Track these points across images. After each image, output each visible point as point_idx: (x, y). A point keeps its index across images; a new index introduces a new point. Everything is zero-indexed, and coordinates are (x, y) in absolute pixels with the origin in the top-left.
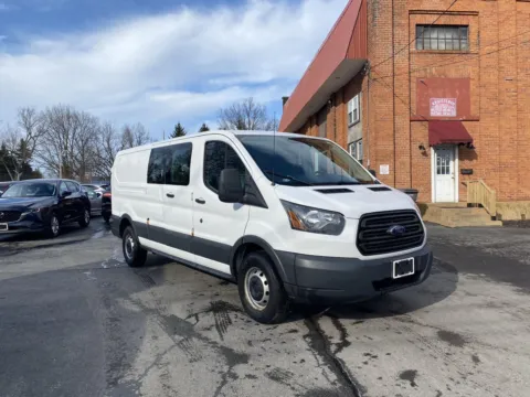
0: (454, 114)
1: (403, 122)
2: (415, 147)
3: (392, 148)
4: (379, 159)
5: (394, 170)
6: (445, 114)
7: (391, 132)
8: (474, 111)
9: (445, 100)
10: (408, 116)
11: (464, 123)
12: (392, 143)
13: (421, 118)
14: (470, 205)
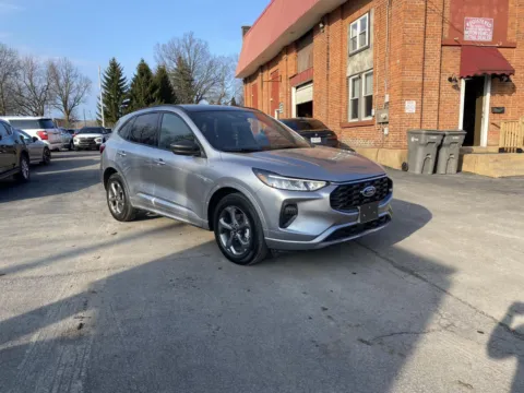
0: (490, 38)
1: (433, 46)
2: (445, 79)
3: (420, 80)
4: (405, 93)
5: (421, 108)
6: (480, 39)
7: (420, 60)
8: (511, 37)
9: (481, 20)
10: (439, 39)
11: (500, 50)
12: (420, 73)
13: (454, 42)
14: (502, 150)
